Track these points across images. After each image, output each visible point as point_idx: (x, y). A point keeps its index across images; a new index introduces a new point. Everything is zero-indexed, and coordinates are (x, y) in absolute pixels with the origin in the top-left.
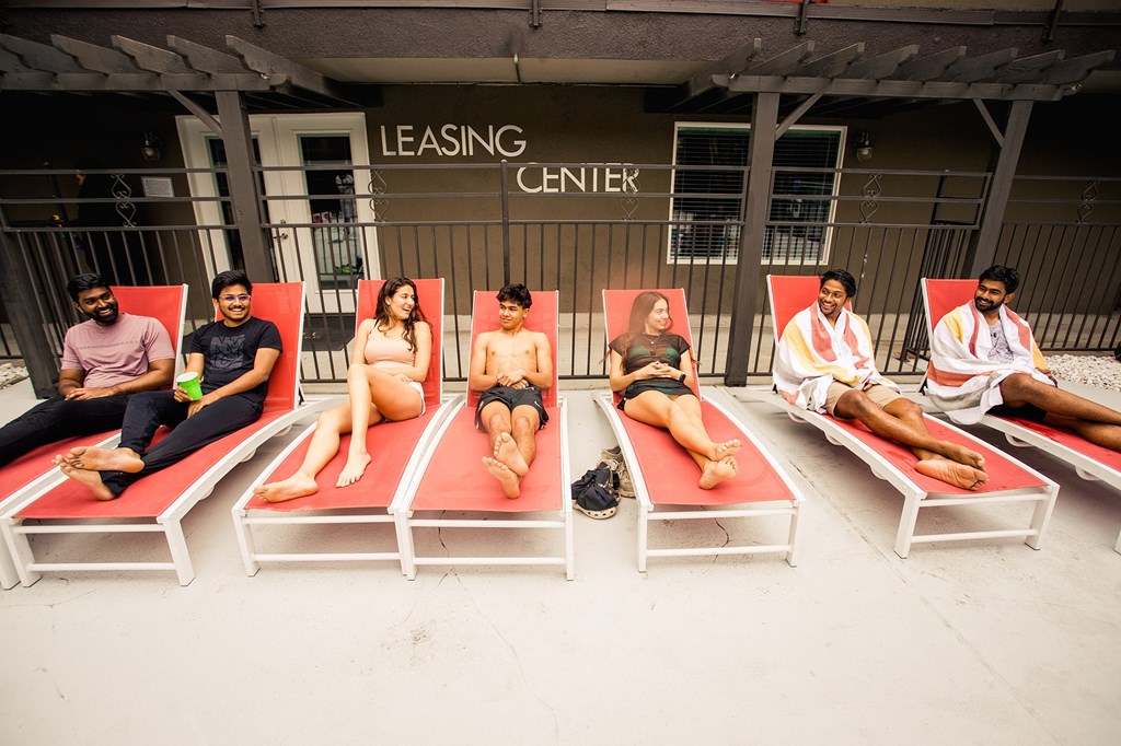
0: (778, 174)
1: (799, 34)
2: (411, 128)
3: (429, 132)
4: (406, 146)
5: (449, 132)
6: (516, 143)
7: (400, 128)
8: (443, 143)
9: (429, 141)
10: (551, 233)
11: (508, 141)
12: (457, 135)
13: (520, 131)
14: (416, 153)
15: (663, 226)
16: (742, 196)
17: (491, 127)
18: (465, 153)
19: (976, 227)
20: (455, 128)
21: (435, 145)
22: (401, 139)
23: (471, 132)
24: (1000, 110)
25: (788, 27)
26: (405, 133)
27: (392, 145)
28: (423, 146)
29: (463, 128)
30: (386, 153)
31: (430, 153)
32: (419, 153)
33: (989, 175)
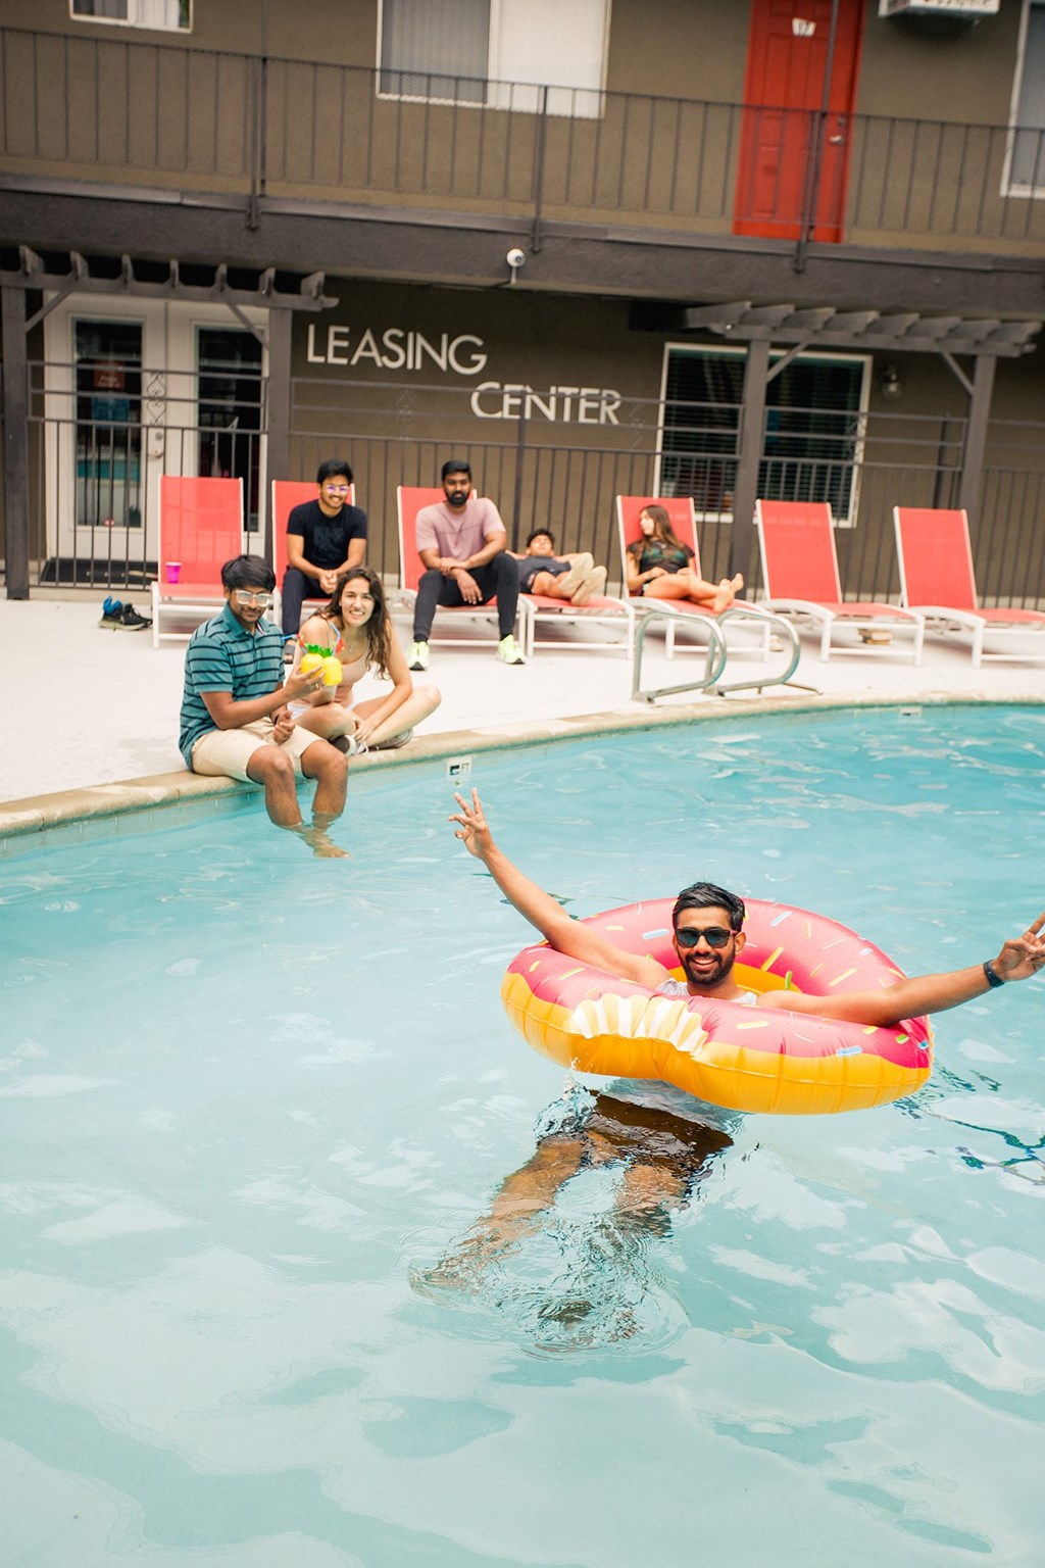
0: (770, 412)
1: (798, 272)
2: (345, 330)
3: (368, 337)
4: (338, 352)
5: (393, 338)
6: (474, 357)
7: (333, 330)
8: (384, 351)
9: (368, 348)
10: (562, 457)
11: (464, 354)
12: (403, 343)
13: (479, 342)
14: (350, 361)
15: (651, 456)
16: (737, 432)
17: (445, 337)
18: (410, 366)
19: (959, 469)
20: (400, 334)
21: (375, 353)
22: (332, 343)
23: (421, 341)
24: (968, 362)
25: (786, 263)
26: (338, 336)
27: (321, 349)
28: (360, 353)
29: (411, 335)
30: (312, 358)
31: (367, 362)
32: (354, 361)
33: (965, 420)
